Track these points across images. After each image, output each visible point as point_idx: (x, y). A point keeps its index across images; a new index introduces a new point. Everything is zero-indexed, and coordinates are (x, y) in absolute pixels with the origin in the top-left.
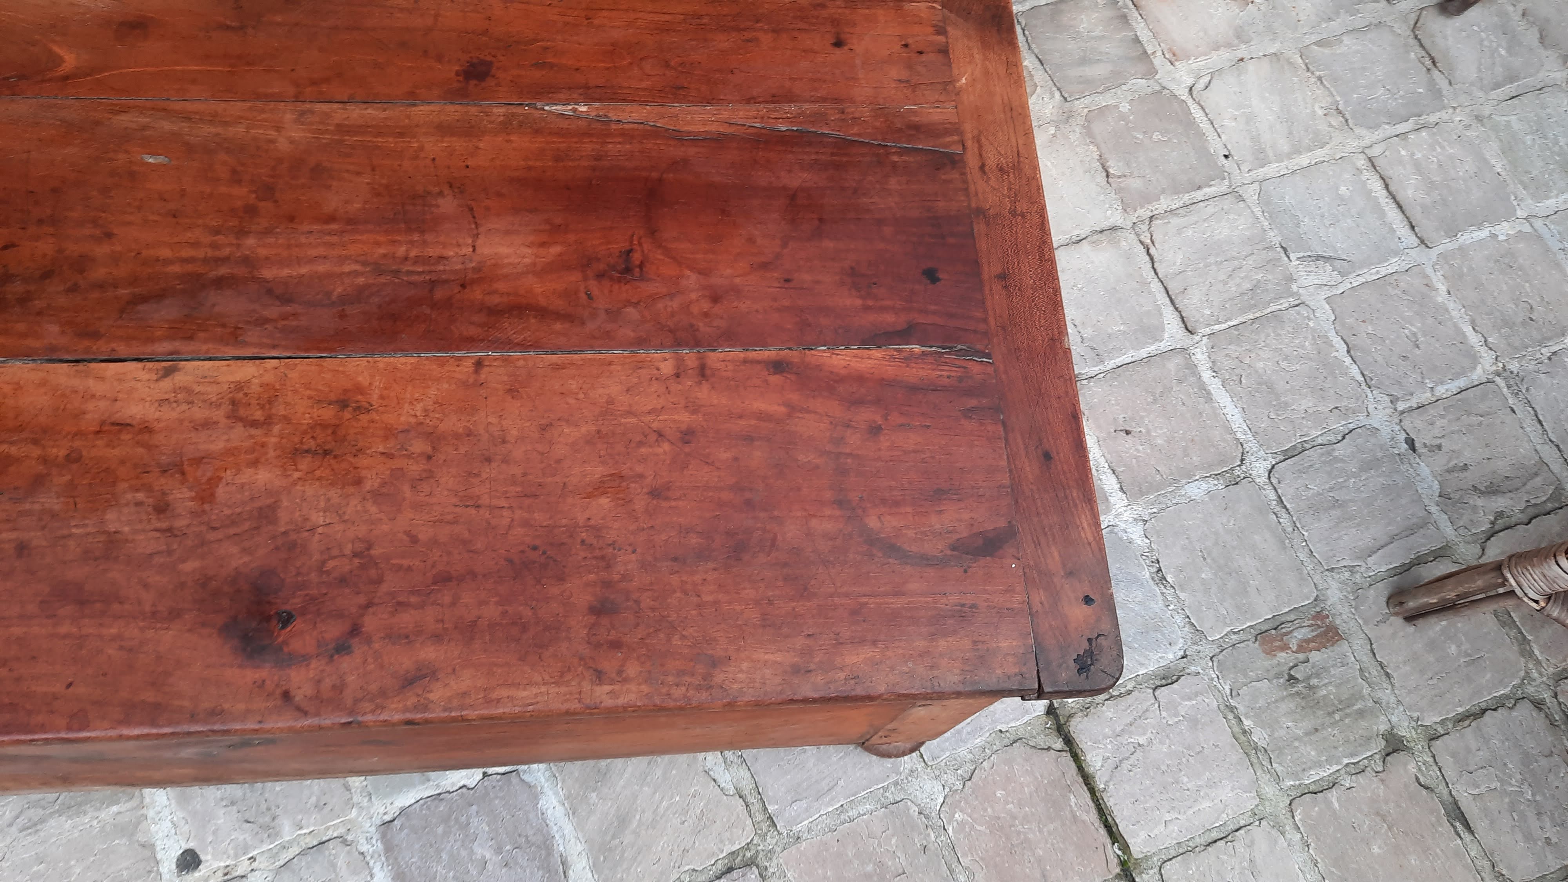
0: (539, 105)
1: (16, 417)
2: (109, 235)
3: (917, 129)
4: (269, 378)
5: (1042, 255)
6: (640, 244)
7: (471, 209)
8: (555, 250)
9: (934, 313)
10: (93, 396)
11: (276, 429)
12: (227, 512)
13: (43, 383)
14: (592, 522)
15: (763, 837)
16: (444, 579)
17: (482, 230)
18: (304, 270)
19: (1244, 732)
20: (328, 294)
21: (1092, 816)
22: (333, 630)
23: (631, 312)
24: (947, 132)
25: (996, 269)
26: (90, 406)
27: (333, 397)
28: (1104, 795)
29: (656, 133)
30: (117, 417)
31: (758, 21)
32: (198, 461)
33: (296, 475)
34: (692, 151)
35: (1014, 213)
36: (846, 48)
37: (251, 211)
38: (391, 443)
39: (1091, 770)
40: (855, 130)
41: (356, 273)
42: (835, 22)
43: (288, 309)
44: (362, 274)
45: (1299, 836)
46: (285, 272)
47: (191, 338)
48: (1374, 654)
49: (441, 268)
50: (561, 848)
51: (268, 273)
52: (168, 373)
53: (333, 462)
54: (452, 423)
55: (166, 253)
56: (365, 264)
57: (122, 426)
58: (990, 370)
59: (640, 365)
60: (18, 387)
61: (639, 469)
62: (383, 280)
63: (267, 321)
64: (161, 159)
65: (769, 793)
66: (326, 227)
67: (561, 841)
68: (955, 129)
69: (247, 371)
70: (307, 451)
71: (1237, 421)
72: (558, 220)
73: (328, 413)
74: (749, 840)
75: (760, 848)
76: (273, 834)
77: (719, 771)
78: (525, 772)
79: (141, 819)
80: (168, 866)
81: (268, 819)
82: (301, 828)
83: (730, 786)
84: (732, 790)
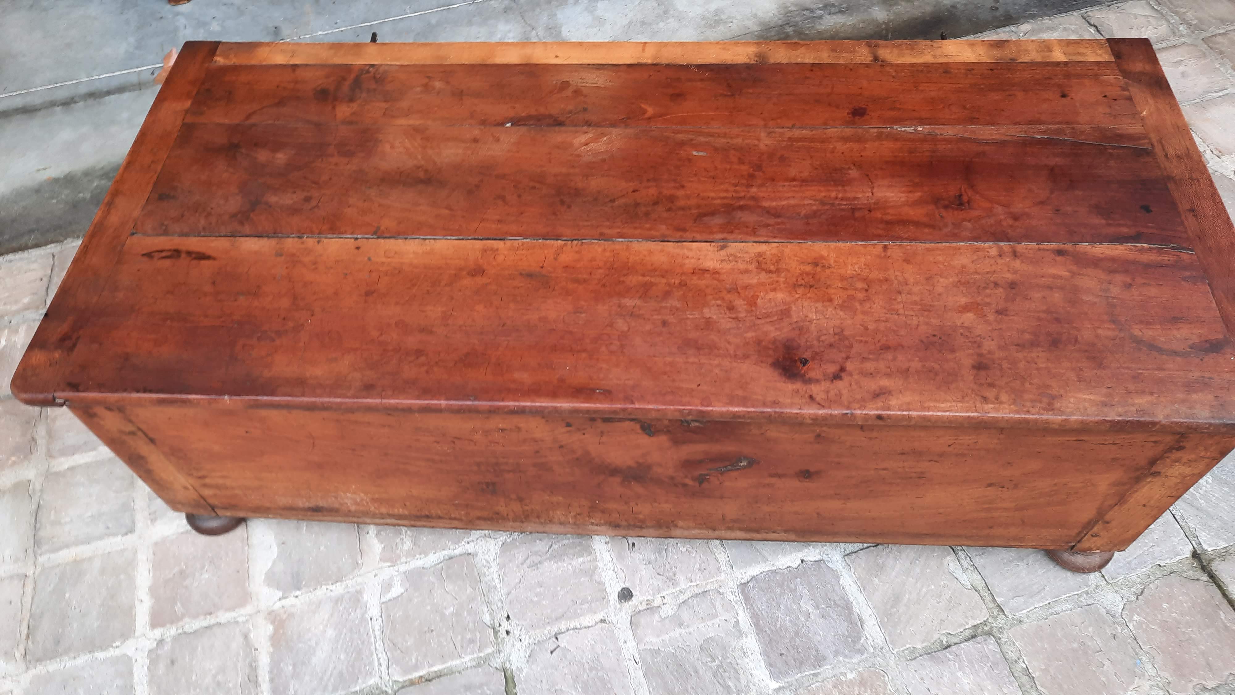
0: (895, 127)
1: (652, 265)
2: (683, 187)
3: (1121, 137)
4: (774, 251)
5: (1214, 200)
6: (966, 192)
7: (867, 175)
8: (918, 194)
9: (1152, 227)
10: (688, 257)
11: (783, 275)
12: (765, 311)
13: (662, 251)
14: (965, 325)
15: (995, 618)
16: (886, 348)
17: (875, 185)
18: (784, 203)
20: (799, 214)
22: (832, 369)
23: (968, 225)
24: (1139, 139)
25: (1187, 206)
26: (687, 261)
27: (810, 261)
29: (963, 140)
30: (701, 267)
31: (1013, 86)
32: (746, 288)
33: (797, 296)
34: (987, 148)
35: (1191, 178)
36: (1069, 98)
37: (752, 176)
38: (845, 283)
40: (1083, 137)
41: (811, 205)
42: (1060, 86)
43: (779, 220)
44: (815, 205)
46: (774, 204)
47: (732, 232)
49: (856, 202)
50: (858, 611)
51: (766, 204)
52: (723, 248)
53: (815, 290)
54: (875, 275)
55: (712, 195)
56: (815, 200)
57: (705, 271)
58: (1195, 257)
59: (978, 250)
60: (650, 252)
61: (987, 300)
62: (826, 207)
63: (768, 225)
64: (701, 154)
65: (996, 591)
66: (791, 183)
67: (857, 606)
68: (1145, 136)
69: (763, 248)
70: (801, 285)
72: (917, 180)
73: (809, 268)
74: (985, 619)
75: (994, 625)
76: (675, 583)
77: (959, 573)
78: (828, 562)
79: (596, 567)
80: (613, 596)
81: (671, 574)
82: (691, 581)
83: (968, 583)
84: (969, 586)
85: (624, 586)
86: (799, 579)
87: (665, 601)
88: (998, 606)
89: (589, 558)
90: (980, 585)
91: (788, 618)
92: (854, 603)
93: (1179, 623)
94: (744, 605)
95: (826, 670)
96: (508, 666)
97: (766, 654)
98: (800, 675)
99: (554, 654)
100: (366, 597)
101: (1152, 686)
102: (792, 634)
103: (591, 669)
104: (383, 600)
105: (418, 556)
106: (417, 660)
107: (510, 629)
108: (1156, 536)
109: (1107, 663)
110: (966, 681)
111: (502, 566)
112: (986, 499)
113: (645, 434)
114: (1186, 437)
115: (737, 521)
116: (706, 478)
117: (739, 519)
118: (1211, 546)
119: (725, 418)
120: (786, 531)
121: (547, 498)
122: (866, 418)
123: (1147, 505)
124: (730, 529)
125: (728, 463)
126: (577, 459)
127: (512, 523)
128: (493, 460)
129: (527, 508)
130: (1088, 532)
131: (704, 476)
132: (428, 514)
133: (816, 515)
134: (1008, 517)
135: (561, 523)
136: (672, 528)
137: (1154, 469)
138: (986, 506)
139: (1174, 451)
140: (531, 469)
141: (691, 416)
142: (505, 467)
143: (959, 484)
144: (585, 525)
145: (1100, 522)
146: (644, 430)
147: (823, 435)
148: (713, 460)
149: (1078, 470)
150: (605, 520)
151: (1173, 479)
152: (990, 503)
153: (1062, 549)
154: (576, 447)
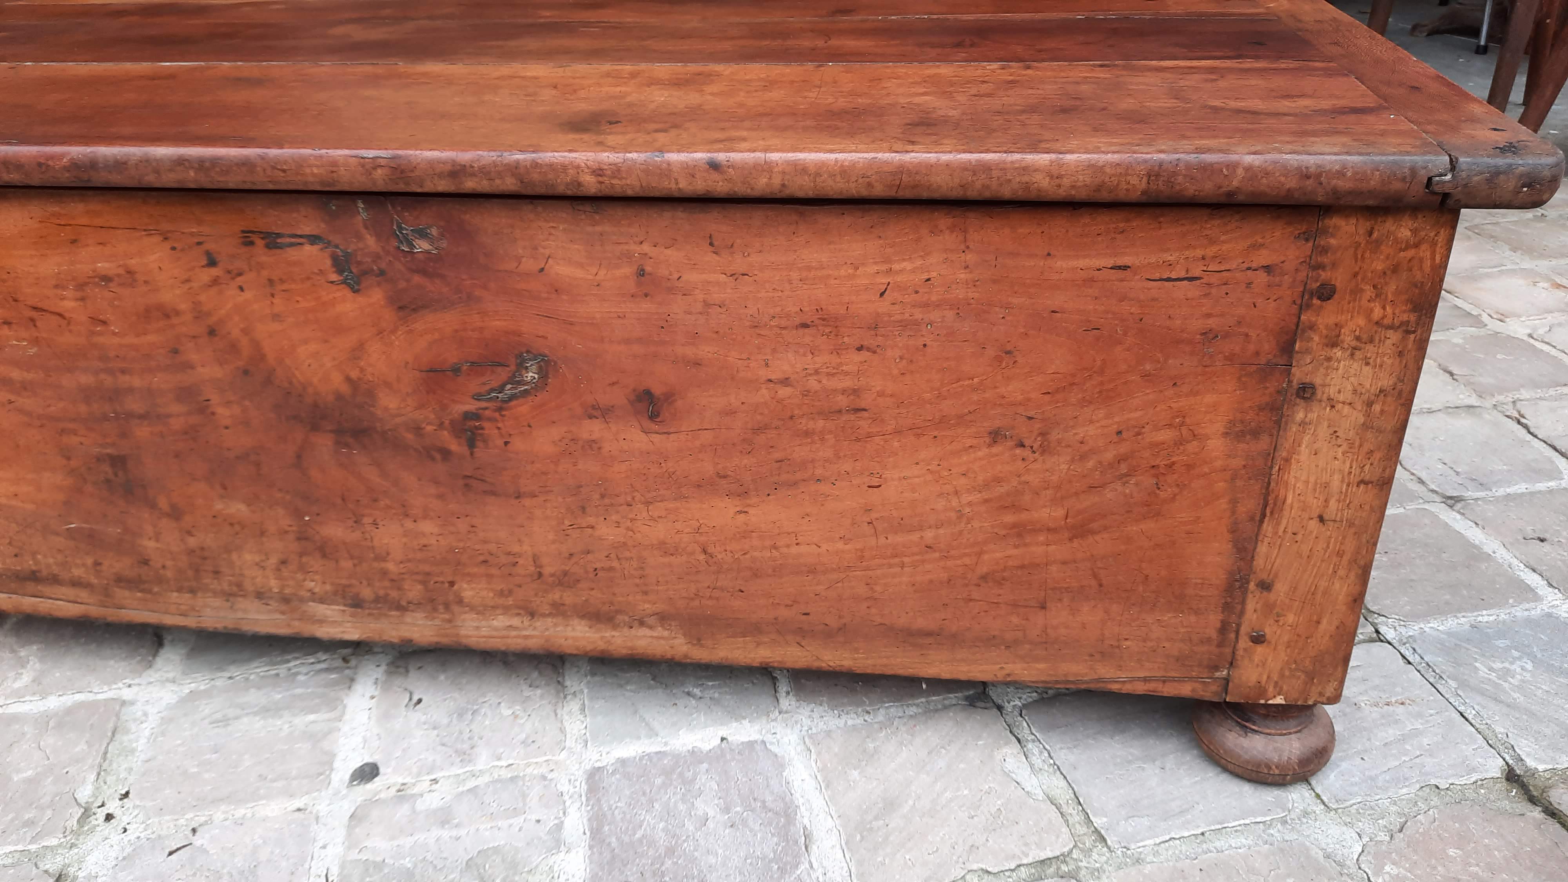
15: (1087, 852)
22: (657, 126)
50: (806, 821)
61: (963, 90)
65: (1094, 805)
67: (806, 814)
74: (1066, 850)
75: (1083, 863)
76: (467, 760)
77: (1023, 773)
78: (772, 743)
79: (334, 730)
80: (342, 775)
81: (466, 746)
83: (1039, 791)
84: (1041, 796)
85: (371, 760)
86: (705, 766)
87: (434, 787)
88: (1096, 831)
89: (327, 716)
90: (1063, 795)
92: (803, 809)
94: (584, 799)
99: (173, 856)
102: (662, 850)
107: (115, 812)
108: (1426, 741)
111: (164, 721)
112: (1002, 490)
113: (344, 282)
114: (1324, 250)
115: (565, 580)
116: (476, 428)
117: (565, 573)
118: (1544, 762)
119: (441, 175)
120: (663, 618)
121: (219, 506)
122: (690, 170)
123: (1326, 517)
124: (559, 610)
125: (503, 374)
126: (246, 372)
127: (175, 594)
128: (108, 380)
129: (192, 542)
130: (1239, 626)
131: (472, 419)
132: (34, 568)
133: (702, 557)
134: (1064, 563)
135: (259, 595)
136: (456, 609)
137: (1298, 374)
138: (1009, 518)
139: (1316, 301)
140: (176, 408)
141: (379, 171)
142: (134, 405)
143: (936, 433)
144: (302, 600)
145: (1252, 586)
146: (340, 272)
147: (648, 269)
148: (477, 366)
149: (1146, 376)
150: (332, 584)
151: (1346, 410)
152: (1015, 507)
153: (1209, 692)
154: (236, 333)
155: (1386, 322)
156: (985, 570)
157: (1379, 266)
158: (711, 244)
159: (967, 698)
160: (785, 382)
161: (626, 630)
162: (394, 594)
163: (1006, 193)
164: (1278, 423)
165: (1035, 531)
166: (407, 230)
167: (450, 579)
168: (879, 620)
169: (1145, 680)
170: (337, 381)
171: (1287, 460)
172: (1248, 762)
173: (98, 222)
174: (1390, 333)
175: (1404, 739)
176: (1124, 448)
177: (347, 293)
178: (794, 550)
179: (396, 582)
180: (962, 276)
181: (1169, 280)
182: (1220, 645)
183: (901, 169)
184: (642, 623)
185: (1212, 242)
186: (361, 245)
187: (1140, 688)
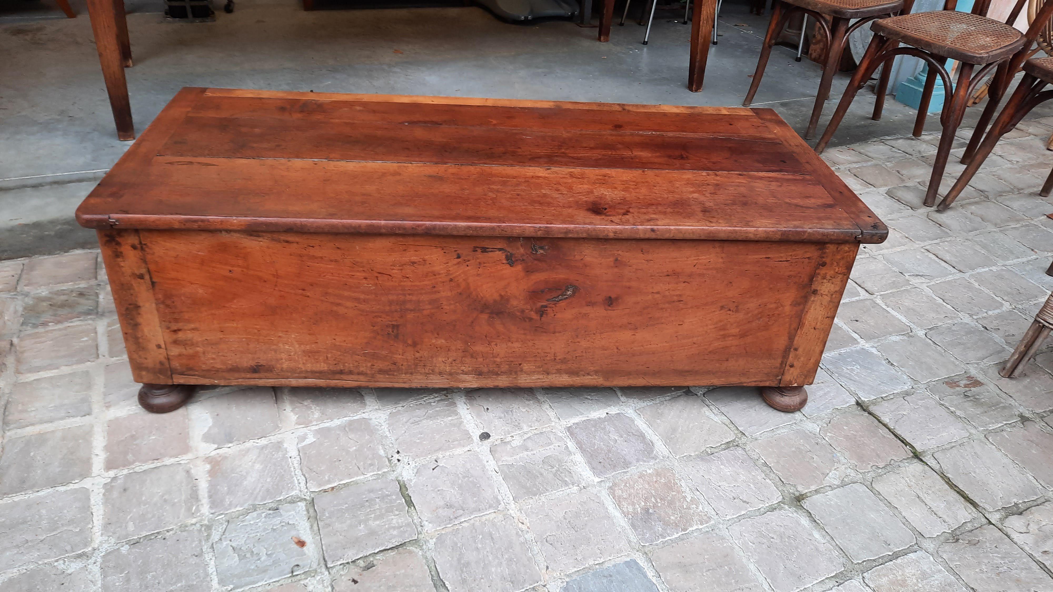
0: (640, 132)
1: (506, 174)
2: (520, 148)
4: (579, 171)
6: (685, 154)
7: (628, 147)
8: (658, 154)
9: (788, 168)
11: (586, 179)
12: (578, 191)
13: (512, 169)
14: (694, 197)
15: (740, 439)
16: (651, 204)
17: (633, 150)
18: (582, 155)
19: (952, 412)
20: (591, 159)
21: (893, 436)
22: (621, 211)
23: (688, 165)
24: (775, 139)
26: (528, 173)
27: (601, 175)
28: (895, 430)
29: (679, 137)
30: (536, 175)
31: (703, 121)
32: (565, 183)
33: (596, 186)
34: (693, 140)
36: (734, 126)
37: (561, 146)
38: (623, 183)
39: (885, 423)
40: (744, 138)
42: (728, 122)
43: (580, 161)
44: (599, 156)
45: (994, 447)
46: (576, 155)
47: (553, 164)
48: (1001, 390)
49: (624, 156)
50: (649, 438)
51: (571, 155)
52: (548, 169)
53: (606, 185)
54: (640, 180)
55: (538, 151)
57: (539, 177)
58: (812, 177)
59: (696, 173)
60: (504, 170)
61: (704, 189)
62: (607, 157)
63: (574, 162)
64: (529, 137)
65: (738, 424)
66: (584, 149)
69: (572, 170)
70: (597, 183)
71: (904, 320)
72: (656, 150)
73: (601, 178)
74: (734, 438)
75: (740, 442)
76: (520, 428)
77: (712, 416)
78: (625, 413)
79: (461, 423)
80: (476, 437)
81: (516, 424)
82: (531, 427)
83: (719, 421)
84: (720, 423)
85: (483, 432)
86: (606, 423)
87: (513, 438)
88: (741, 432)
89: (456, 417)
90: (728, 422)
91: (602, 443)
92: (646, 434)
93: (856, 435)
94: (570, 438)
95: (633, 470)
96: (400, 478)
97: (589, 463)
98: (614, 473)
99: (435, 470)
100: (285, 445)
101: (846, 468)
102: (606, 451)
103: (464, 477)
104: (300, 446)
105: (325, 421)
106: (329, 477)
107: (400, 458)
108: (832, 395)
109: (815, 457)
110: (727, 471)
111: (390, 425)
112: (721, 324)
113: (508, 263)
114: (825, 253)
115: (564, 361)
116: (545, 310)
117: (565, 358)
118: (867, 398)
119: (561, 233)
120: (596, 372)
121: (434, 341)
122: (645, 231)
123: (816, 328)
124: (559, 372)
125: (560, 292)
126: (460, 294)
127: (404, 375)
128: (402, 298)
129: (418, 355)
130: (786, 362)
131: (544, 307)
132: (342, 369)
133: (616, 350)
134: (736, 346)
135: (440, 373)
136: (519, 373)
137: (814, 287)
138: (722, 333)
139: (821, 267)
140: (427, 307)
141: (540, 231)
142: (409, 306)
143: (703, 307)
144: (458, 374)
145: (792, 350)
146: (507, 260)
147: (619, 259)
148: (550, 290)
149: (771, 289)
150: (472, 367)
151: (825, 297)
152: (724, 329)
153: (774, 384)
154: (461, 280)
155: (839, 272)
156: (711, 349)
157: (839, 257)
158: (642, 251)
159: (684, 392)
160: (658, 293)
161: (582, 377)
162: (496, 369)
163: (740, 238)
164: (806, 301)
165: (729, 336)
166: (537, 247)
167: (520, 363)
168: (672, 368)
169: (755, 381)
170: (496, 296)
171: (807, 312)
172: (784, 406)
173: (417, 244)
174: (840, 275)
175: (825, 394)
176: (760, 310)
177: (508, 266)
178: (649, 346)
179: (498, 366)
180: (721, 260)
181: (781, 261)
182: (780, 369)
183: (711, 232)
184: (588, 374)
185: (794, 250)
186: (518, 251)
187: (753, 384)
